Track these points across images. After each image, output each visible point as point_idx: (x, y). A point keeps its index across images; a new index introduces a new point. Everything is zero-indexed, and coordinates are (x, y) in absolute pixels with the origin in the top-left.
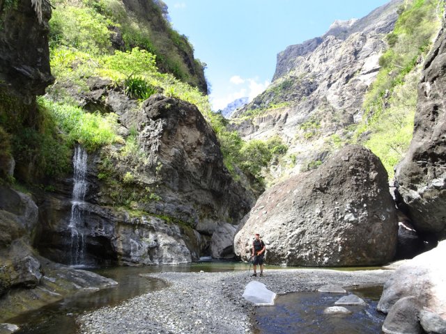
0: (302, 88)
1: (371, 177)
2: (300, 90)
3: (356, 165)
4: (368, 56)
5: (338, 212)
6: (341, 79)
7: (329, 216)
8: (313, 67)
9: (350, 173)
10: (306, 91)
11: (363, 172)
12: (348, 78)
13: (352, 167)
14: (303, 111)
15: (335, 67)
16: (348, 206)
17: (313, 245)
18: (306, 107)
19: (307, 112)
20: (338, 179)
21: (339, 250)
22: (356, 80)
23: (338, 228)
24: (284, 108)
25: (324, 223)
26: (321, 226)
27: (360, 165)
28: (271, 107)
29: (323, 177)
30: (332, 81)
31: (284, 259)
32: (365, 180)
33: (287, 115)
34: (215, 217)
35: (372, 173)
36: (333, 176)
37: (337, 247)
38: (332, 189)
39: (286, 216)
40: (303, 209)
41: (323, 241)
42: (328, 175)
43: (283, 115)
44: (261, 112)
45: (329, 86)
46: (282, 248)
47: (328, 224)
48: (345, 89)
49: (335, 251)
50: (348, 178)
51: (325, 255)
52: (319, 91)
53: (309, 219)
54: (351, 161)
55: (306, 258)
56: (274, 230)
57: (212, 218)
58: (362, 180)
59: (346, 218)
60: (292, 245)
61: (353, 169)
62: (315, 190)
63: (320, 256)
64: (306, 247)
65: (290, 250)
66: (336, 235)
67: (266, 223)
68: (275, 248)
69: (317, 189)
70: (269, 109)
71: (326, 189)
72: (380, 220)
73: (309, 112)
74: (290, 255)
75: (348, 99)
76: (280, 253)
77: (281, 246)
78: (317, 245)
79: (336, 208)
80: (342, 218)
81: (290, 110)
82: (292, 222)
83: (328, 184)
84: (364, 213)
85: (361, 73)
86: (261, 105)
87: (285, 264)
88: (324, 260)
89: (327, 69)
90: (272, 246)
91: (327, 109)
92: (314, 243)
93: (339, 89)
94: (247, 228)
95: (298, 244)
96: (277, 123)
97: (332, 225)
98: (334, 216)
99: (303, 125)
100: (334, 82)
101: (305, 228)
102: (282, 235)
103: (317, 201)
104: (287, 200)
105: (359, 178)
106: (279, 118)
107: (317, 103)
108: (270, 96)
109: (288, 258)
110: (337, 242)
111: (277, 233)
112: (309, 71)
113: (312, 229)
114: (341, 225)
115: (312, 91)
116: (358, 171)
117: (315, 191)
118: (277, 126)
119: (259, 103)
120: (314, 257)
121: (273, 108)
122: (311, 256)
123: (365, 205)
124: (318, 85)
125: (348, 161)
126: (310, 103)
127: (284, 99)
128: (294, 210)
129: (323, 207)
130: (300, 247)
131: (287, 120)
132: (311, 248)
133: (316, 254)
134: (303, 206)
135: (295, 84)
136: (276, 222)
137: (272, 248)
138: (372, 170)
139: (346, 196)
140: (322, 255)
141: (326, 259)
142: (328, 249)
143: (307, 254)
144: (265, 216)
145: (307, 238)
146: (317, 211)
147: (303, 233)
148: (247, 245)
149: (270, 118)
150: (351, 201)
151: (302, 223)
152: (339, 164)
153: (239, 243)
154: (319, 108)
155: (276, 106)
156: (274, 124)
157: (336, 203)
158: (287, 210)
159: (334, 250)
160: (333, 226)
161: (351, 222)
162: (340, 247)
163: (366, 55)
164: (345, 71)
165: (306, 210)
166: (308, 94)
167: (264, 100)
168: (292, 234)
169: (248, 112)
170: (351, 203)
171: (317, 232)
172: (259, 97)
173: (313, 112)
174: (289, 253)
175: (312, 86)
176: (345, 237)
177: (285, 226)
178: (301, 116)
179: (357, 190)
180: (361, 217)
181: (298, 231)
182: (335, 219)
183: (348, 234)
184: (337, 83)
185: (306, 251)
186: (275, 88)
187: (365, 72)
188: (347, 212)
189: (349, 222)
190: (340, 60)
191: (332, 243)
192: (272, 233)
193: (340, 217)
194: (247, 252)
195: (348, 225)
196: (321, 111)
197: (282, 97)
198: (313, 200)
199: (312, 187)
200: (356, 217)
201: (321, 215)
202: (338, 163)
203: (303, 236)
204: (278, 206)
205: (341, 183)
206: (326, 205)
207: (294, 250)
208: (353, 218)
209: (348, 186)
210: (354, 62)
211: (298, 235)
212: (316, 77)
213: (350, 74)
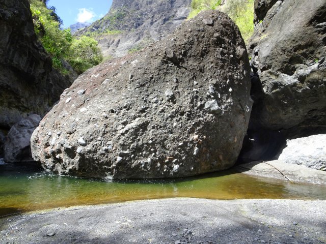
0: (132, 21)
1: (237, 52)
2: (131, 22)
3: (222, 32)
4: (179, 7)
5: (197, 97)
6: (160, 20)
7: (185, 101)
8: (141, 6)
9: (214, 41)
10: (135, 25)
11: (230, 44)
12: (165, 20)
13: (217, 34)
14: (132, 39)
15: (156, 10)
16: (210, 89)
17: (158, 146)
18: (134, 37)
19: (134, 41)
20: (197, 48)
21: (195, 153)
22: (170, 23)
23: (196, 120)
24: (117, 35)
25: (176, 112)
26: (172, 117)
27: (226, 34)
28: (107, 32)
29: (178, 43)
30: (154, 21)
31: (109, 170)
32: (232, 56)
33: (119, 41)
34: (23, 106)
35: (239, 47)
36: (192, 43)
37: (192, 149)
38: (190, 63)
39: (117, 97)
40: (145, 88)
41: (173, 140)
42: (185, 41)
43: (116, 40)
44: (98, 35)
45: (152, 23)
46: (107, 151)
47: (182, 114)
48: (162, 28)
49: (189, 153)
50: (212, 49)
51: (174, 161)
52: (144, 26)
53: (155, 105)
54: (216, 26)
55: (145, 167)
56: (95, 121)
57: (17, 107)
58: (229, 54)
59: (206, 106)
60: (124, 146)
61: (218, 37)
62: (166, 60)
63: (167, 164)
64: (147, 149)
65: (121, 155)
66: (192, 131)
67: (83, 109)
68: (95, 152)
69: (169, 59)
70: (106, 34)
71: (182, 60)
72: (244, 111)
73: (136, 41)
74: (120, 164)
75: (164, 36)
76: (104, 159)
77: (105, 148)
78: (164, 146)
79: (194, 90)
80: (202, 106)
81: (122, 38)
82: (128, 108)
83: (185, 54)
84: (229, 100)
85: (174, 18)
86: (99, 29)
87: (111, 178)
88: (172, 168)
89: (151, 10)
90: (89, 147)
91: (149, 41)
92: (159, 143)
93: (158, 28)
94: (50, 117)
95: (135, 144)
96: (111, 46)
97: (188, 115)
98: (192, 102)
99: (131, 51)
100: (156, 21)
101: (147, 119)
102: (109, 129)
103: (168, 77)
104: (119, 75)
105: (225, 51)
106: (113, 42)
107: (142, 35)
108: (107, 23)
109: (117, 168)
110: (192, 142)
111: (100, 126)
112: (138, 9)
113: (157, 120)
114: (199, 116)
115: (139, 25)
116: (224, 42)
117: (166, 62)
118: (110, 49)
119: (97, 28)
120: (159, 164)
121: (109, 33)
122: (154, 162)
123: (230, 90)
124: (143, 22)
125: (212, 25)
126: (137, 34)
127: (118, 27)
128: (131, 88)
129: (177, 87)
130: (138, 150)
131: (119, 44)
132: (155, 151)
133: (162, 160)
134: (146, 83)
135: (127, 18)
136: (99, 107)
137: (89, 152)
138: (239, 45)
139: (208, 74)
140: (171, 160)
141: (176, 167)
142: (180, 151)
143: (149, 160)
144: (82, 97)
145: (149, 136)
146: (168, 92)
147: (144, 126)
148: (47, 145)
149: (105, 41)
150: (214, 82)
151: (143, 111)
152: (201, 28)
153: (37, 141)
154: (144, 39)
155: (111, 32)
156: (109, 47)
157: (195, 83)
158: (119, 89)
159: (187, 153)
160: (190, 117)
161: (214, 112)
162: (196, 149)
163: (178, 6)
164: (164, 15)
165: (150, 90)
166: (136, 27)
167: (101, 25)
168: (127, 128)
169: (87, 33)
170: (215, 85)
171: (165, 126)
172: (97, 22)
173: (138, 42)
174: (119, 159)
175: (140, 22)
176: (204, 134)
177: (114, 115)
178: (129, 43)
179: (222, 67)
180: (225, 105)
181: (135, 123)
182: (193, 107)
183: (208, 129)
184: (157, 22)
185: (146, 156)
186: (111, 17)
187: (177, 18)
188: (209, 97)
189: (210, 113)
190: (161, 5)
191: (185, 143)
192: (91, 125)
193: (199, 104)
194: (48, 157)
195: (209, 117)
196: (145, 42)
197: (116, 25)
198: (162, 75)
199: (162, 55)
200: (219, 105)
201: (172, 99)
202: (198, 26)
203: (143, 132)
204: (105, 82)
205: (202, 55)
206: (181, 85)
207: (127, 155)
208: (216, 107)
209: (212, 60)
210: (170, 9)
211: (136, 130)
212: (143, 15)
213: (167, 18)
